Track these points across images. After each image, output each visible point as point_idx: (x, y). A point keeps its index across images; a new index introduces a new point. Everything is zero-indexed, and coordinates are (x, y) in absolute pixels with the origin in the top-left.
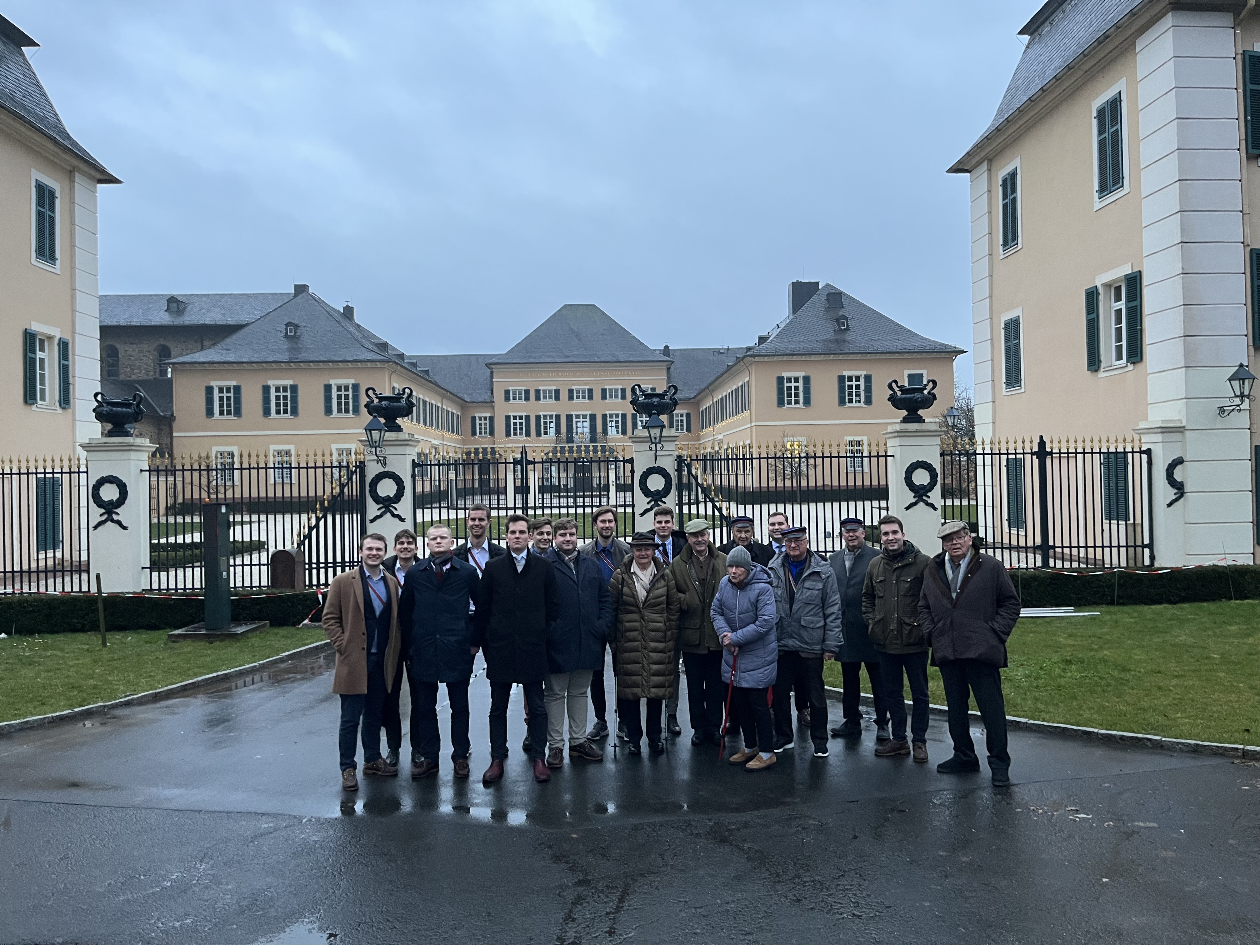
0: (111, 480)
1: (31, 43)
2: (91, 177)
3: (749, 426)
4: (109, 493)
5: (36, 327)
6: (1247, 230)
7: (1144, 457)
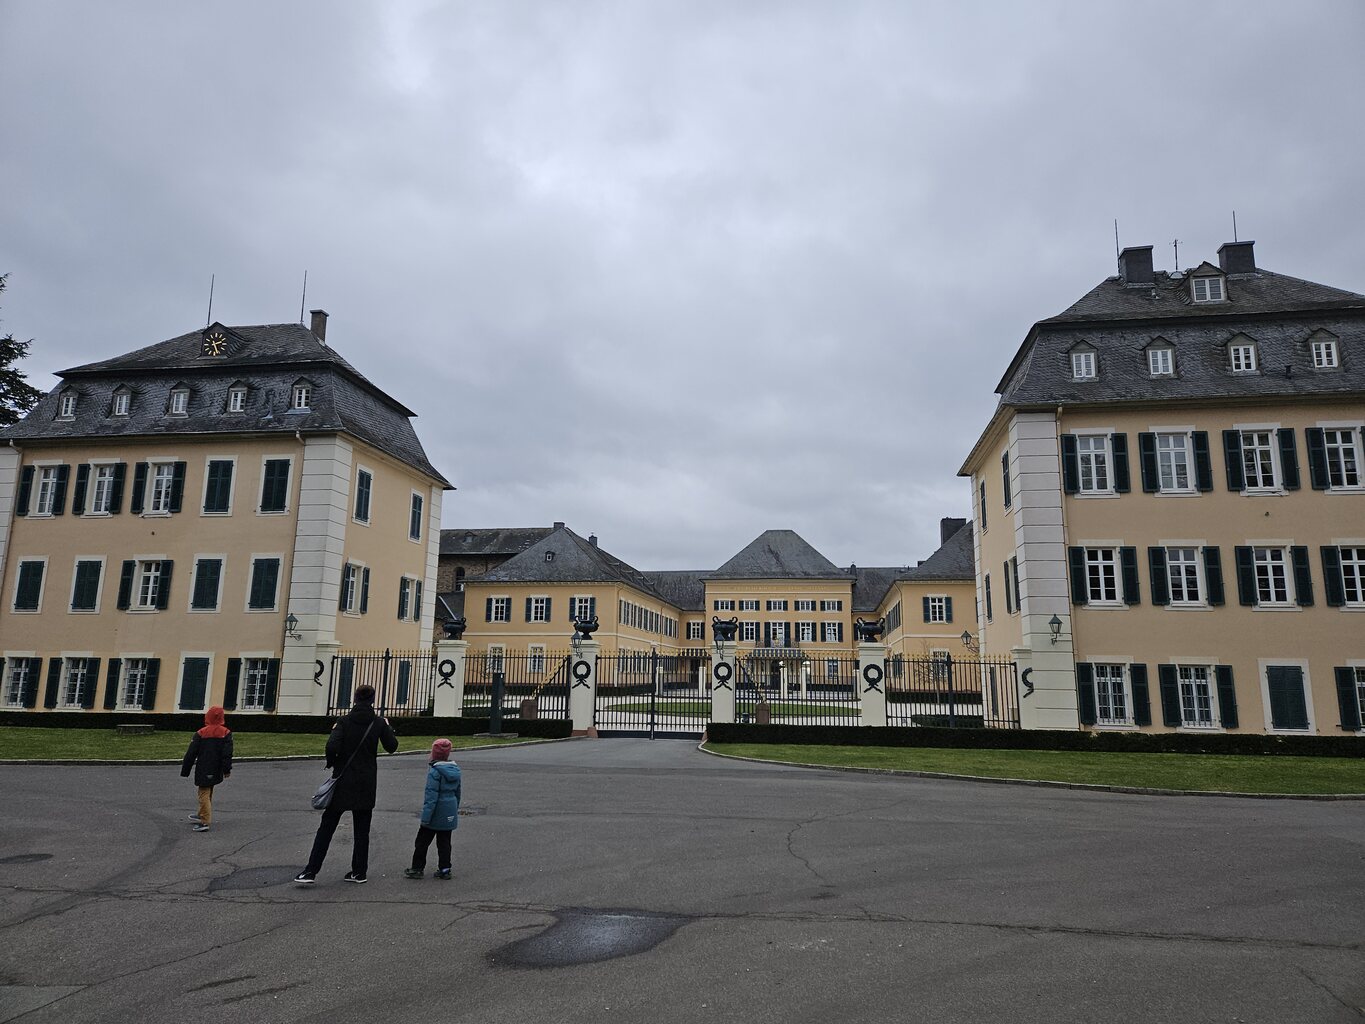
0: (448, 662)
1: (413, 415)
2: (440, 487)
3: (902, 637)
4: (447, 668)
5: (408, 576)
6: (1067, 536)
7: (1013, 667)
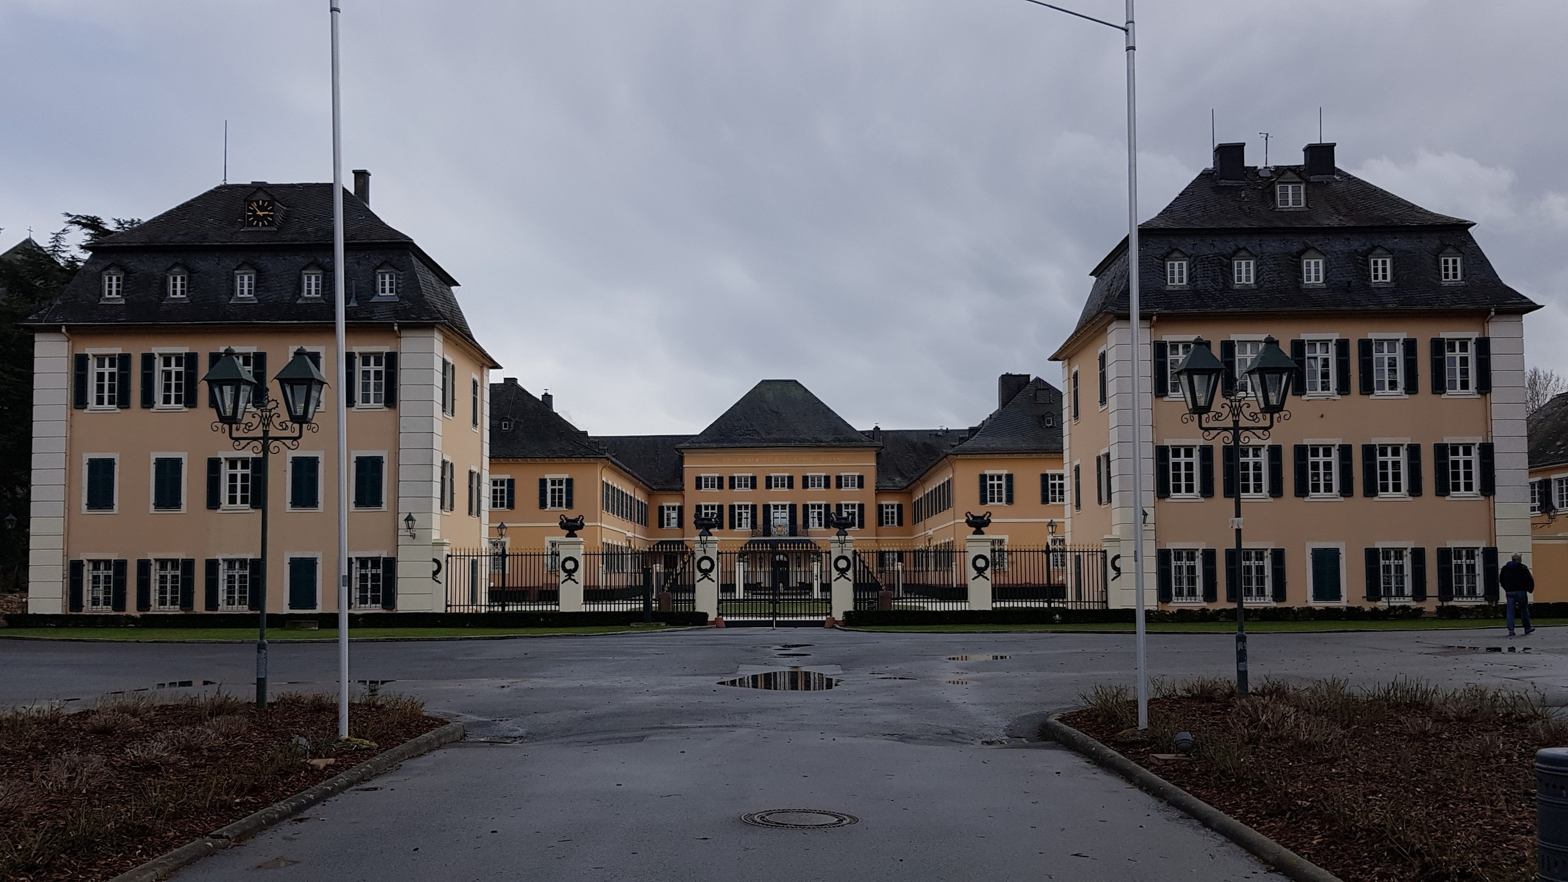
0: (571, 559)
1: (457, 284)
3: (953, 523)
4: (570, 565)
5: (472, 469)
6: (1155, 436)
7: (1102, 554)
